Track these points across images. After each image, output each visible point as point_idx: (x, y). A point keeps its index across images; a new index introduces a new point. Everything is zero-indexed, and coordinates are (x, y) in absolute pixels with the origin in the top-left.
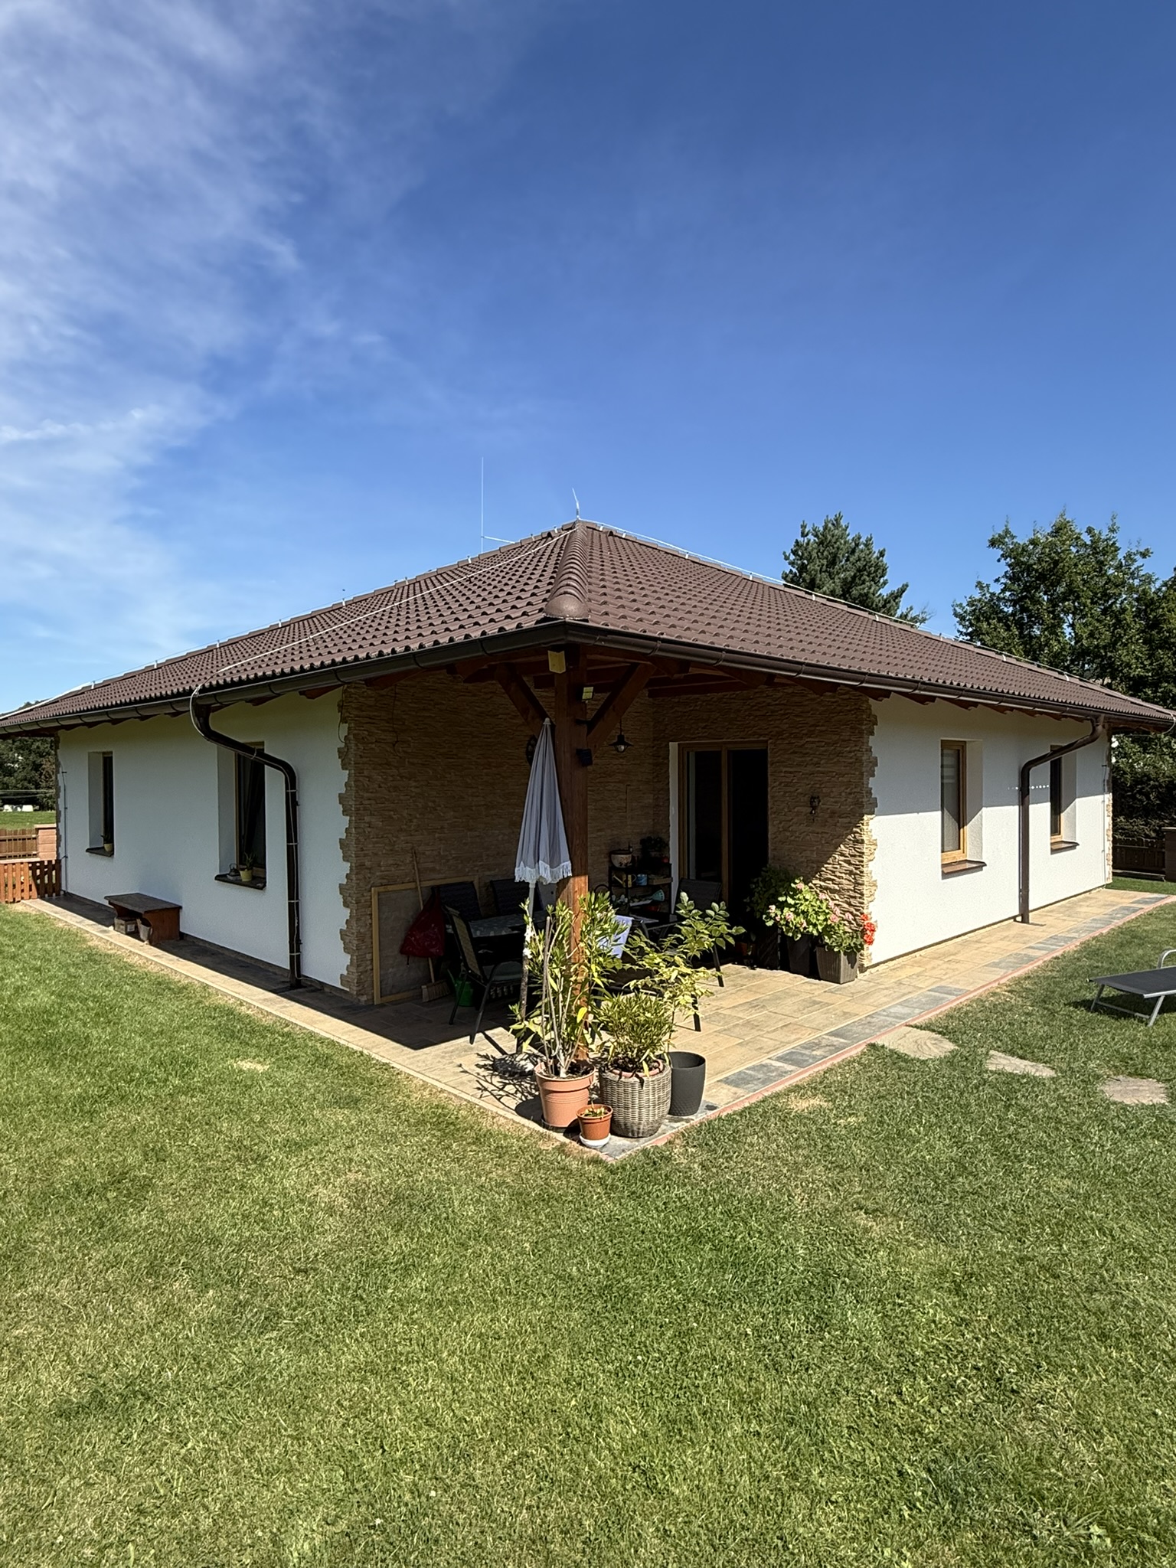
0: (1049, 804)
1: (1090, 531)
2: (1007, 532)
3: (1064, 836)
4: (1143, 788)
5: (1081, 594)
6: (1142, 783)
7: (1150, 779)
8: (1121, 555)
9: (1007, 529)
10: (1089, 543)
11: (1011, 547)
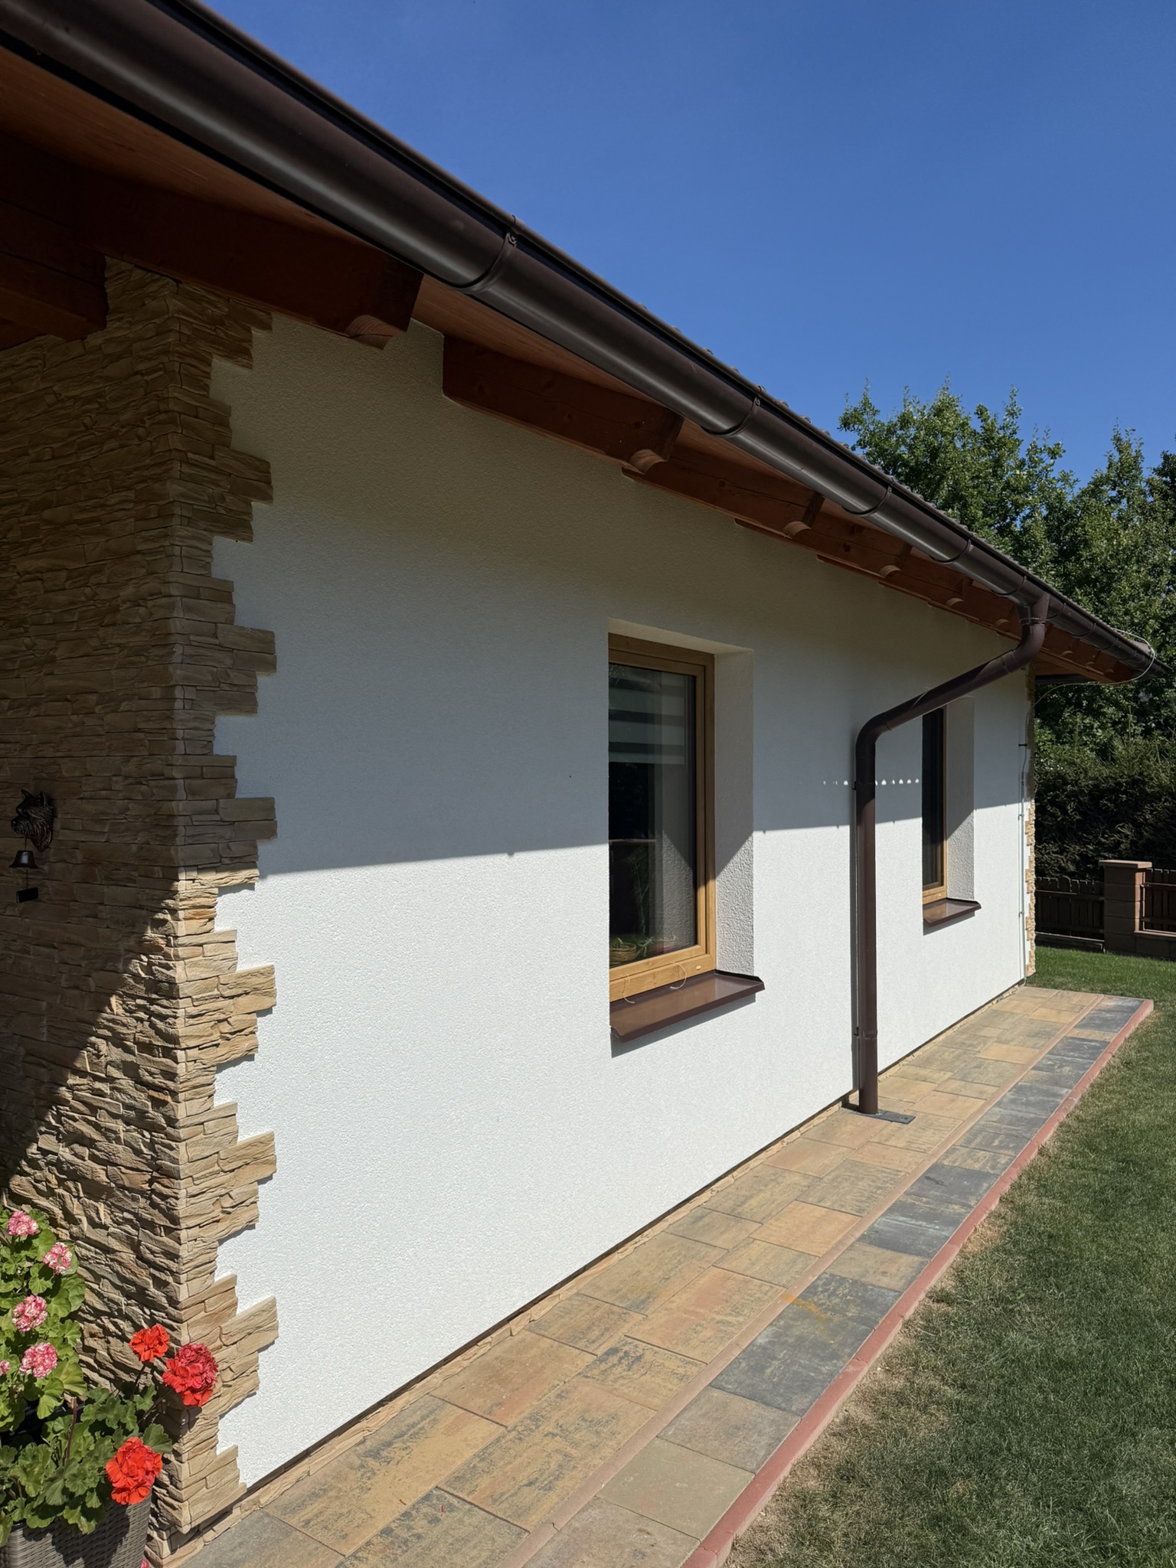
0: (920, 821)
1: (981, 412)
2: (866, 404)
3: (951, 888)
4: (1057, 796)
5: (969, 500)
6: (1055, 788)
7: (1066, 783)
8: (1022, 453)
9: (866, 399)
10: (980, 431)
11: (872, 428)
